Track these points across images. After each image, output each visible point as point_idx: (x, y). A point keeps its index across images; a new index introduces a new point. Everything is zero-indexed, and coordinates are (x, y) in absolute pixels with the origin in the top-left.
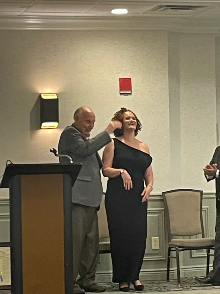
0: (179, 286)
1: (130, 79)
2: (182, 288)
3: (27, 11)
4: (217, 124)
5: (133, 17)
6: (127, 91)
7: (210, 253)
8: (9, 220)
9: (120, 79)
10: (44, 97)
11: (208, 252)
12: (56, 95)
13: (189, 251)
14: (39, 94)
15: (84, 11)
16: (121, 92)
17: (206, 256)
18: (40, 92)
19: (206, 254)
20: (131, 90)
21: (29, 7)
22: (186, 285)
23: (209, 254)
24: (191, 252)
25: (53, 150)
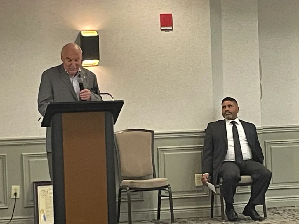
1: (171, 15)
4: (260, 60)
6: (168, 26)
9: (161, 15)
10: (84, 34)
12: (96, 32)
14: (78, 31)
16: (162, 28)
18: (80, 30)
20: (172, 26)
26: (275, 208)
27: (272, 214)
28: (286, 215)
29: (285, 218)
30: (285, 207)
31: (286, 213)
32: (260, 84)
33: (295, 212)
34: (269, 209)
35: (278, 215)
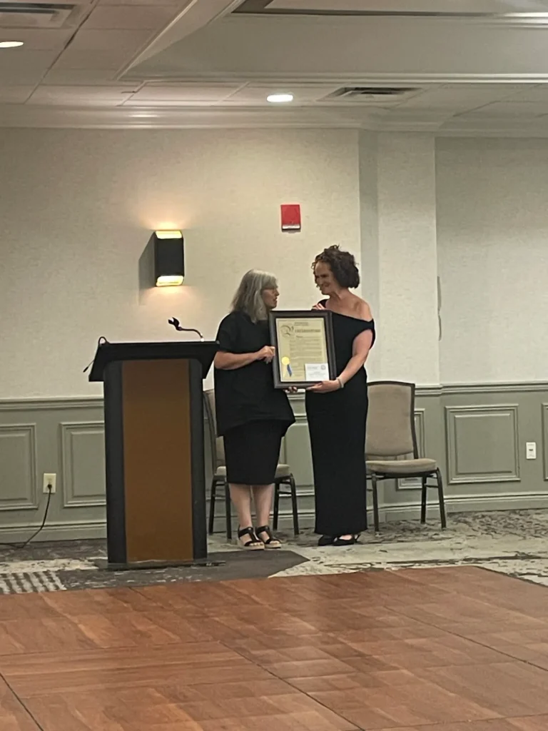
0: (378, 535)
1: (299, 206)
2: (381, 540)
3: (132, 98)
4: (438, 278)
5: (302, 106)
6: (294, 224)
7: (427, 484)
8: (103, 432)
9: (282, 207)
10: (161, 236)
11: (424, 481)
12: (179, 232)
13: (393, 480)
14: (151, 230)
15: (224, 99)
16: (284, 227)
17: (421, 487)
18: (154, 228)
19: (421, 484)
20: (299, 223)
21: (134, 92)
22: (388, 534)
23: (425, 484)
24: (397, 482)
25: (173, 320)
26: (460, 513)
27: (455, 523)
28: (477, 525)
29: (474, 530)
30: (476, 512)
31: (478, 521)
32: (439, 317)
33: (492, 519)
34: (451, 514)
35: (464, 525)
